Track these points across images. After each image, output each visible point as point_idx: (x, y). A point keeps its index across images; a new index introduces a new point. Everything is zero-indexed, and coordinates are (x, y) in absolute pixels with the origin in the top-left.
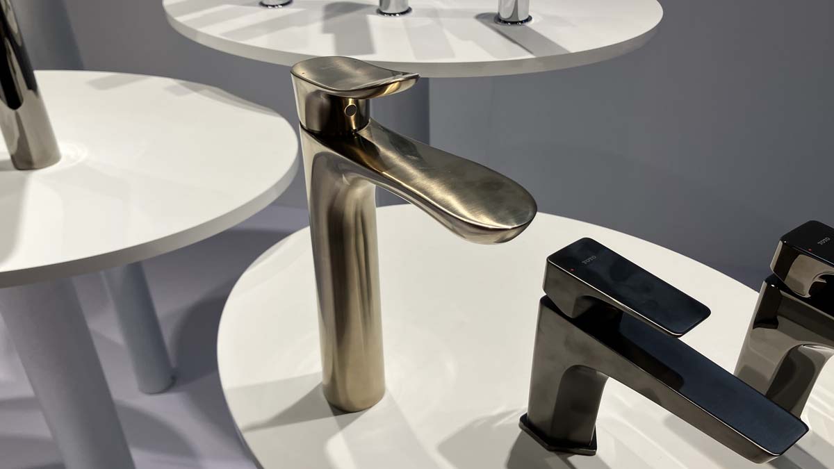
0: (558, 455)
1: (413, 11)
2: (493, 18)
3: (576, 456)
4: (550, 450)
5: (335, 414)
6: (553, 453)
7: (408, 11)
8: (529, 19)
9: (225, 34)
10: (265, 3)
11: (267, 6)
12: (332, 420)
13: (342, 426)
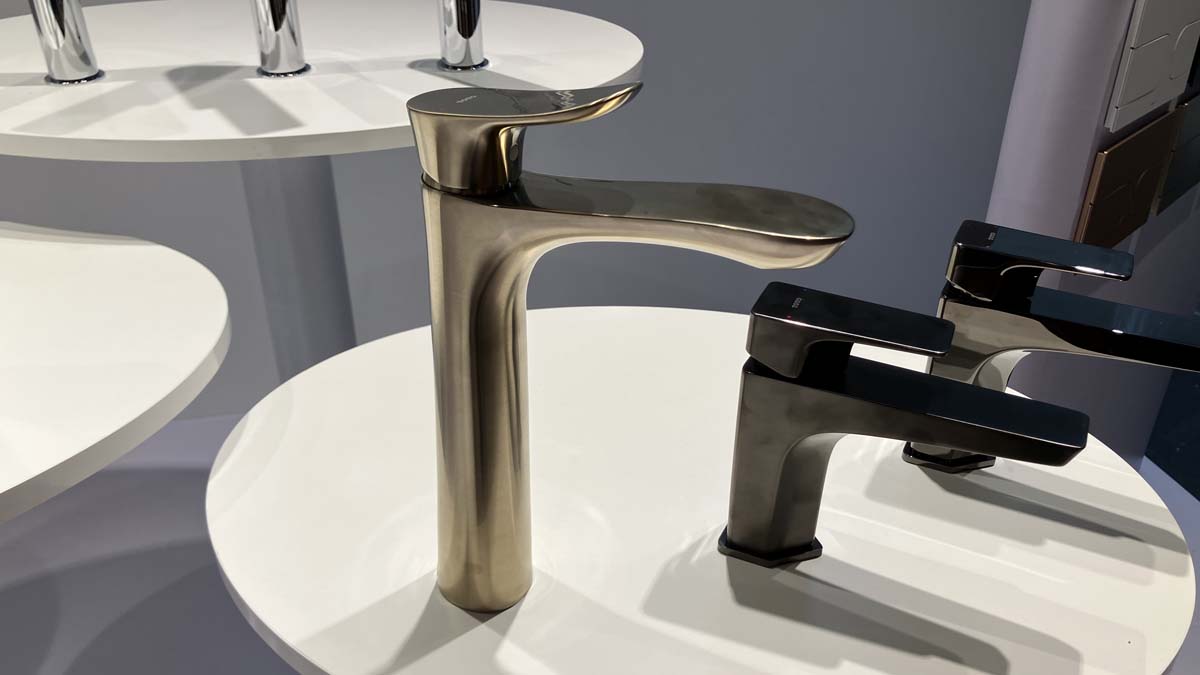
0: (783, 569)
1: (312, 67)
2: (435, 65)
3: (803, 563)
4: (771, 567)
5: (483, 620)
6: (776, 569)
7: (305, 69)
8: (485, 63)
9: (23, 128)
10: (57, 77)
11: (61, 82)
12: (483, 630)
13: (503, 631)
